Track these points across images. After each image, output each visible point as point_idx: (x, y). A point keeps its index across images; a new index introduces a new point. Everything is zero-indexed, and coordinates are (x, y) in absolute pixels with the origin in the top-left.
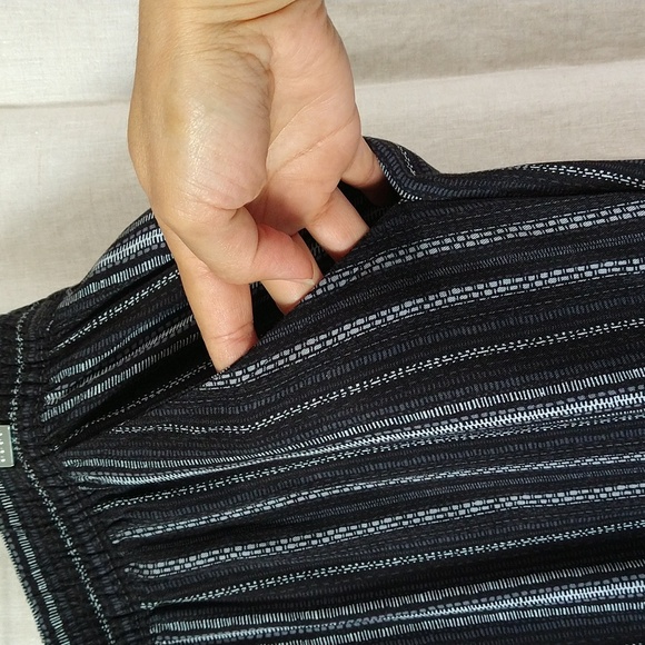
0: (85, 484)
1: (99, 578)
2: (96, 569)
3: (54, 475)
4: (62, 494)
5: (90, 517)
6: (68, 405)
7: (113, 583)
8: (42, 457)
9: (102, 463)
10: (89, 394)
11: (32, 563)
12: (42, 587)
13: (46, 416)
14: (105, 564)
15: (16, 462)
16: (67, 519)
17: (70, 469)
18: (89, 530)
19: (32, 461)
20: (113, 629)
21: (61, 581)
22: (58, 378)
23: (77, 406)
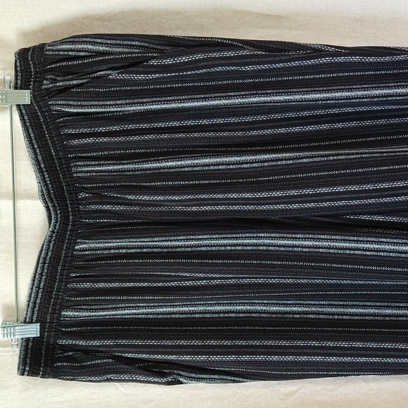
0: (55, 111)
1: (55, 144)
2: (55, 141)
3: (45, 107)
4: (47, 114)
5: (55, 123)
6: (51, 86)
7: (60, 146)
8: (41, 101)
9: (64, 102)
10: (58, 84)
11: (33, 138)
12: (36, 146)
13: (43, 87)
14: (58, 140)
15: (31, 103)
16: (47, 124)
17: (51, 105)
18: (54, 128)
19: (37, 103)
20: (58, 162)
21: (42, 145)
22: (49, 77)
23: (54, 87)
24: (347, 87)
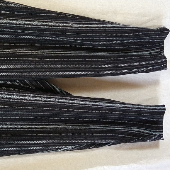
24: (38, 20)
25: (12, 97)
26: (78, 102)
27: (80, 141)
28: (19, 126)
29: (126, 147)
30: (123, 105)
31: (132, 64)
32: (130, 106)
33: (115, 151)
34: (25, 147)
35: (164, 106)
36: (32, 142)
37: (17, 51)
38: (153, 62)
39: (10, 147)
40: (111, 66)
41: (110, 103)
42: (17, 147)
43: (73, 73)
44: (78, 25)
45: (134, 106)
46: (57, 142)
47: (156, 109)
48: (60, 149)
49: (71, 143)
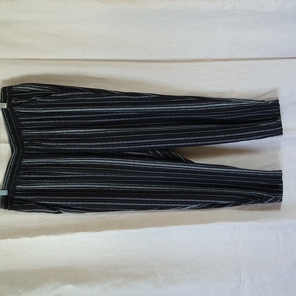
0: (16, 111)
6: (15, 102)
8: (11, 107)
9: (19, 108)
11: (7, 121)
13: (12, 102)
14: (16, 122)
16: (12, 115)
17: (14, 109)
18: (15, 117)
22: (14, 99)
25: (149, 164)
26: (200, 168)
27: (203, 201)
28: (154, 188)
29: (248, 208)
30: (240, 171)
31: (248, 133)
32: (246, 171)
33: (237, 211)
34: (159, 204)
35: (281, 171)
36: (163, 200)
37: (151, 129)
38: (268, 130)
39: (148, 203)
40: (228, 135)
41: (228, 169)
42: (152, 203)
43: (194, 143)
44: (197, 107)
45: (251, 171)
46: (184, 200)
47: (272, 174)
48: (187, 207)
49: (196, 202)
